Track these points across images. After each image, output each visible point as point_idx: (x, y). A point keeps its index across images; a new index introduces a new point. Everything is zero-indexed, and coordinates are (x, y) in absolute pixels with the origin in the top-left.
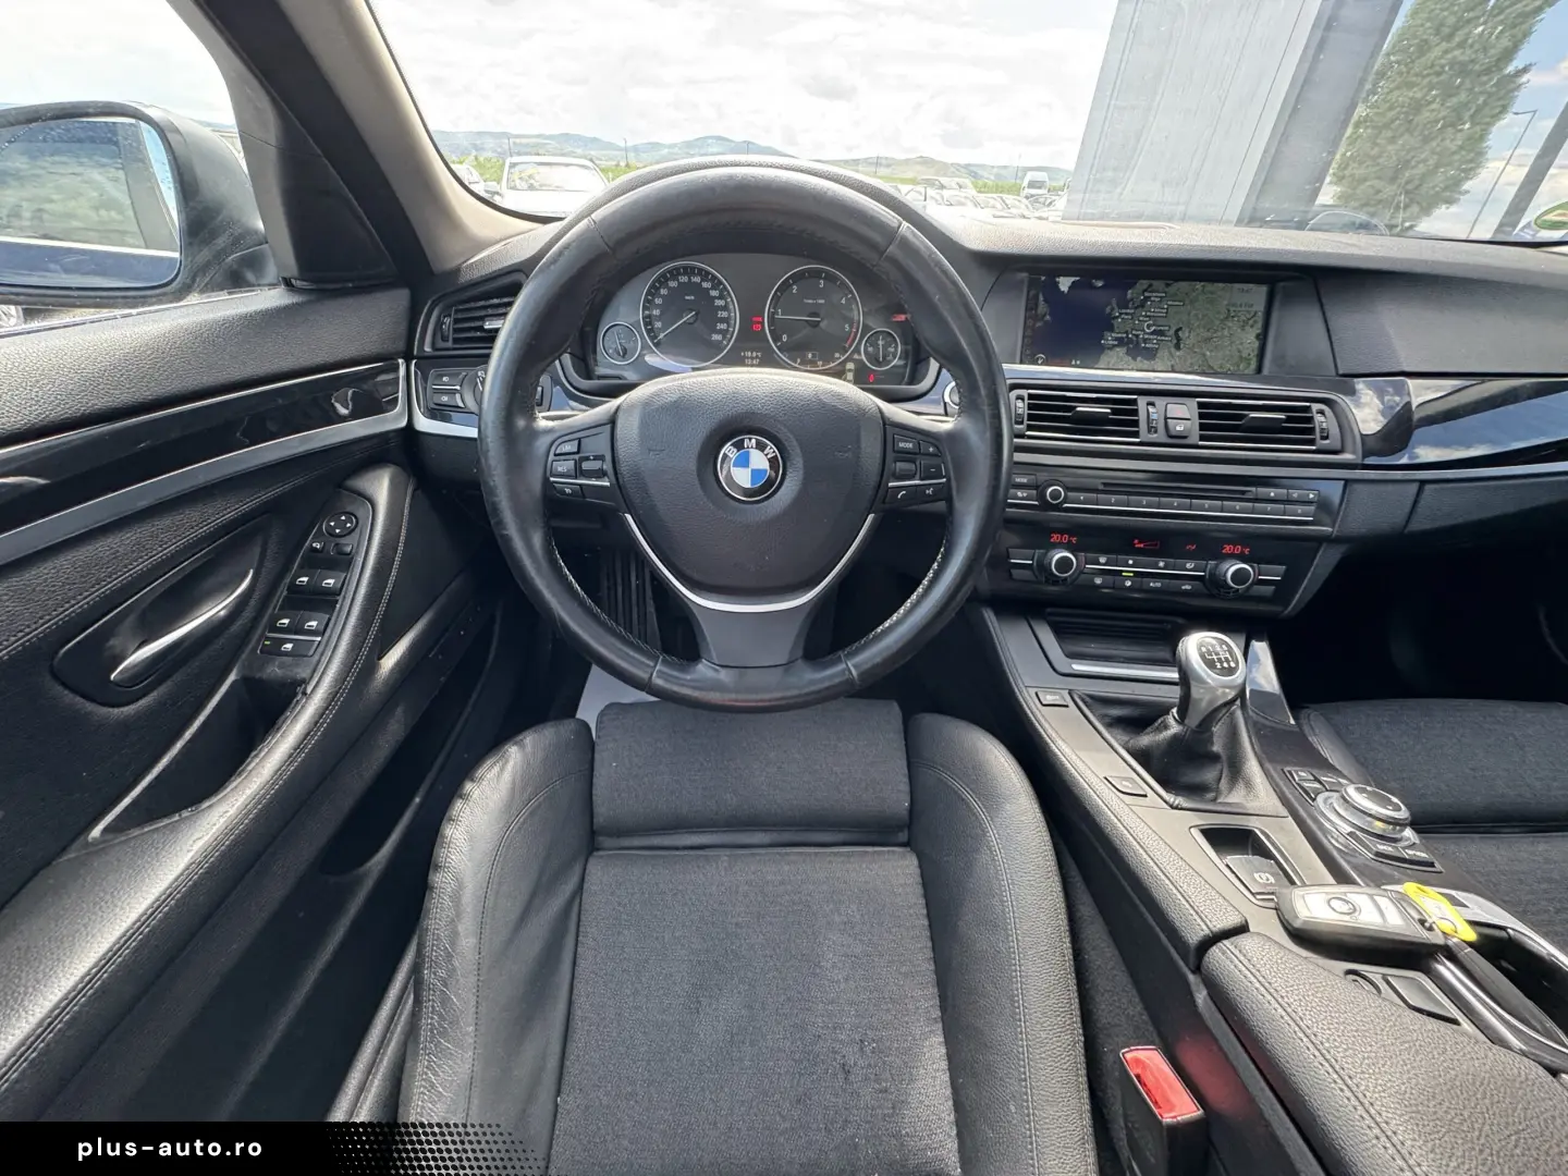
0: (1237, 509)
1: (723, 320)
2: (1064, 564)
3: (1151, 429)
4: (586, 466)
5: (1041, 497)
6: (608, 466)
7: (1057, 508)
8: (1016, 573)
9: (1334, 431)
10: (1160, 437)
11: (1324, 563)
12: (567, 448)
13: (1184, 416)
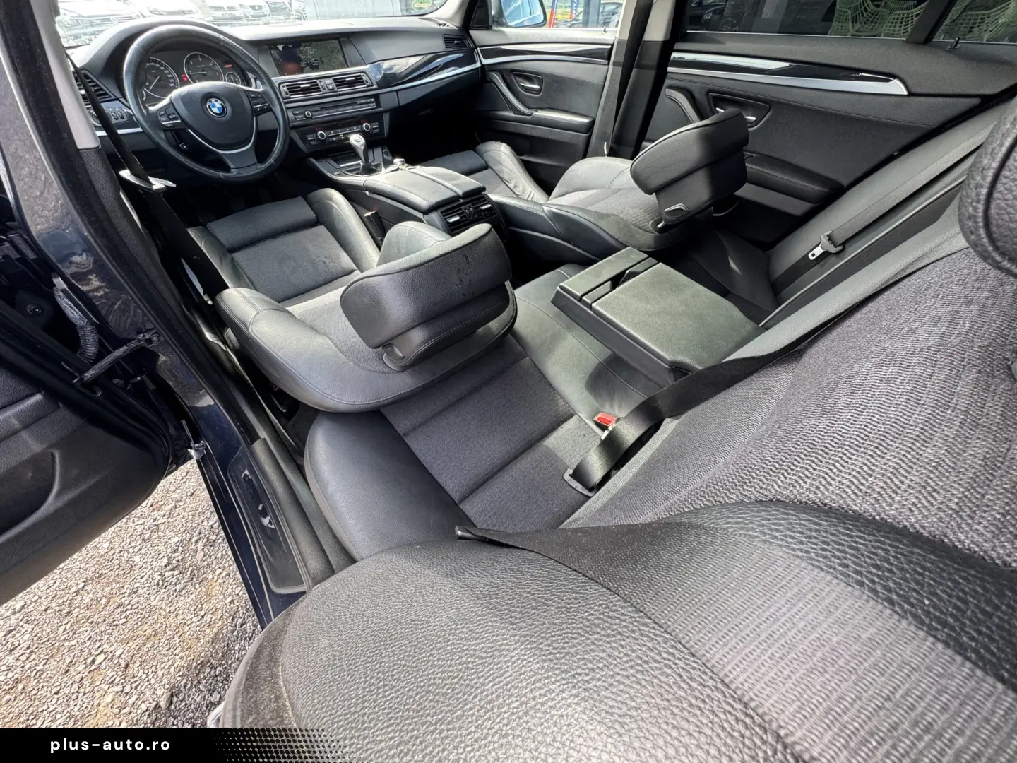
0: (357, 108)
1: (171, 78)
2: (322, 135)
3: (324, 89)
4: (171, 117)
5: (305, 116)
6: (177, 116)
7: (311, 118)
8: (312, 143)
9: (369, 81)
10: (327, 91)
11: (386, 118)
12: (162, 113)
13: (329, 83)
